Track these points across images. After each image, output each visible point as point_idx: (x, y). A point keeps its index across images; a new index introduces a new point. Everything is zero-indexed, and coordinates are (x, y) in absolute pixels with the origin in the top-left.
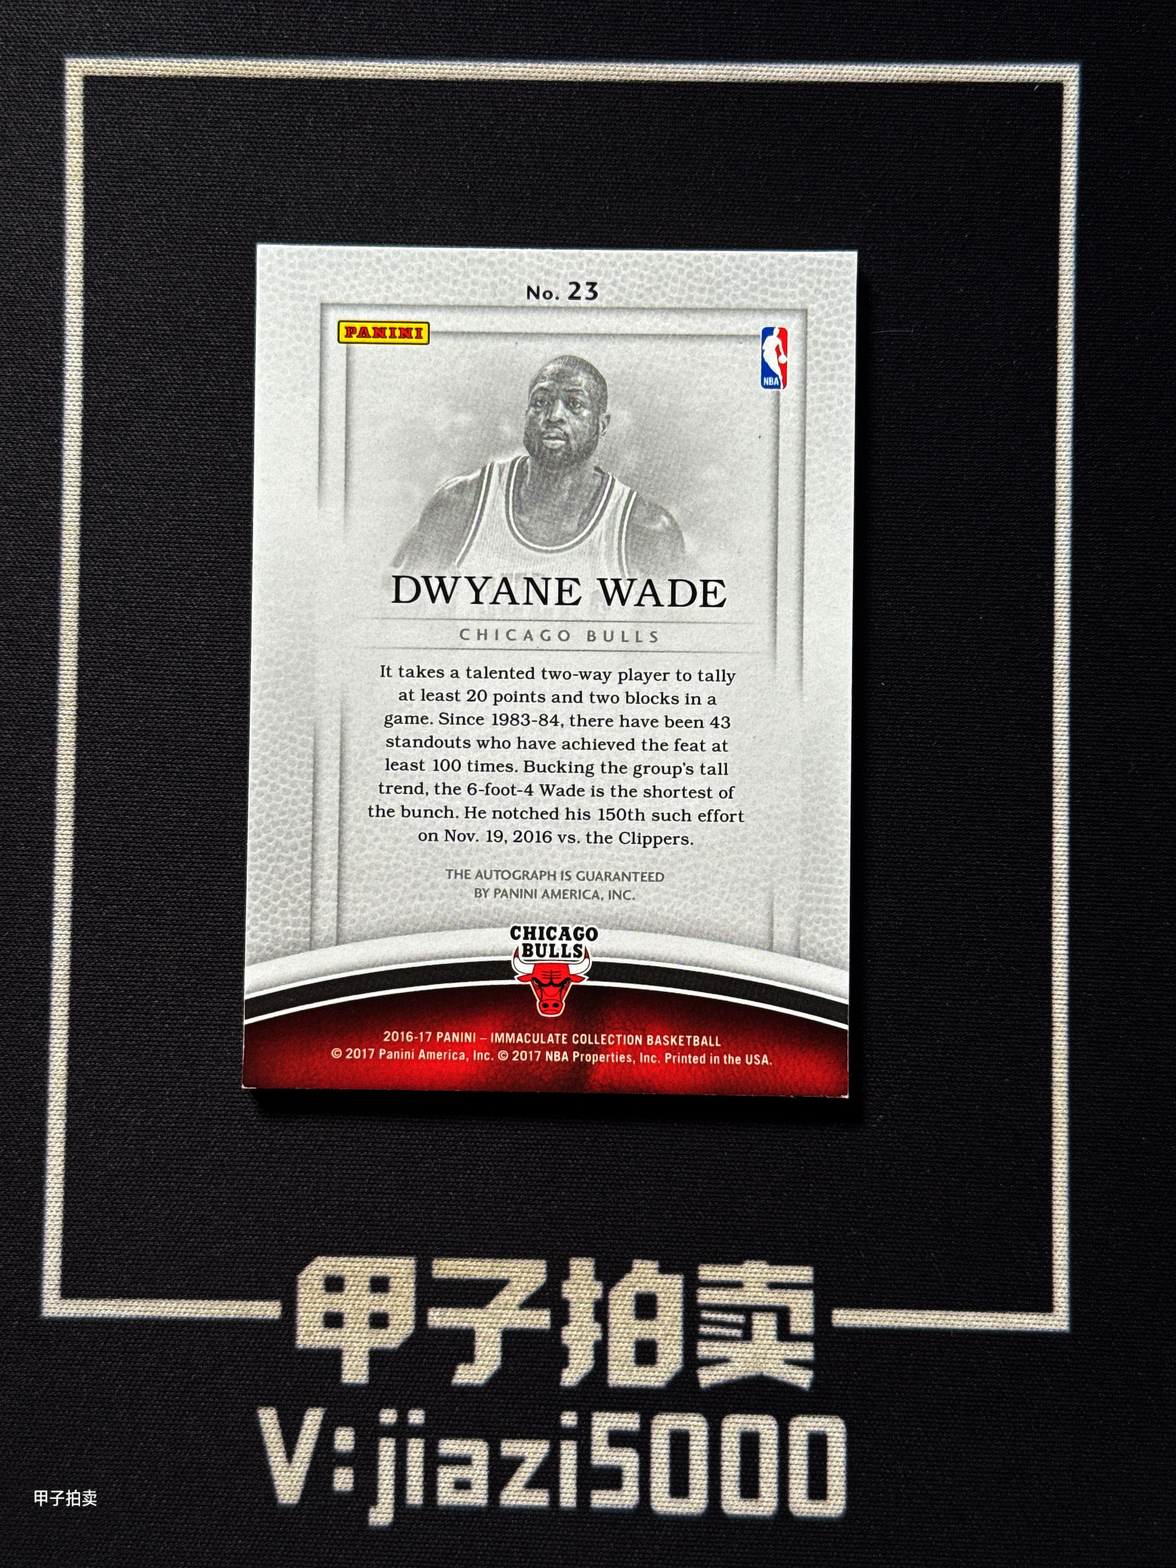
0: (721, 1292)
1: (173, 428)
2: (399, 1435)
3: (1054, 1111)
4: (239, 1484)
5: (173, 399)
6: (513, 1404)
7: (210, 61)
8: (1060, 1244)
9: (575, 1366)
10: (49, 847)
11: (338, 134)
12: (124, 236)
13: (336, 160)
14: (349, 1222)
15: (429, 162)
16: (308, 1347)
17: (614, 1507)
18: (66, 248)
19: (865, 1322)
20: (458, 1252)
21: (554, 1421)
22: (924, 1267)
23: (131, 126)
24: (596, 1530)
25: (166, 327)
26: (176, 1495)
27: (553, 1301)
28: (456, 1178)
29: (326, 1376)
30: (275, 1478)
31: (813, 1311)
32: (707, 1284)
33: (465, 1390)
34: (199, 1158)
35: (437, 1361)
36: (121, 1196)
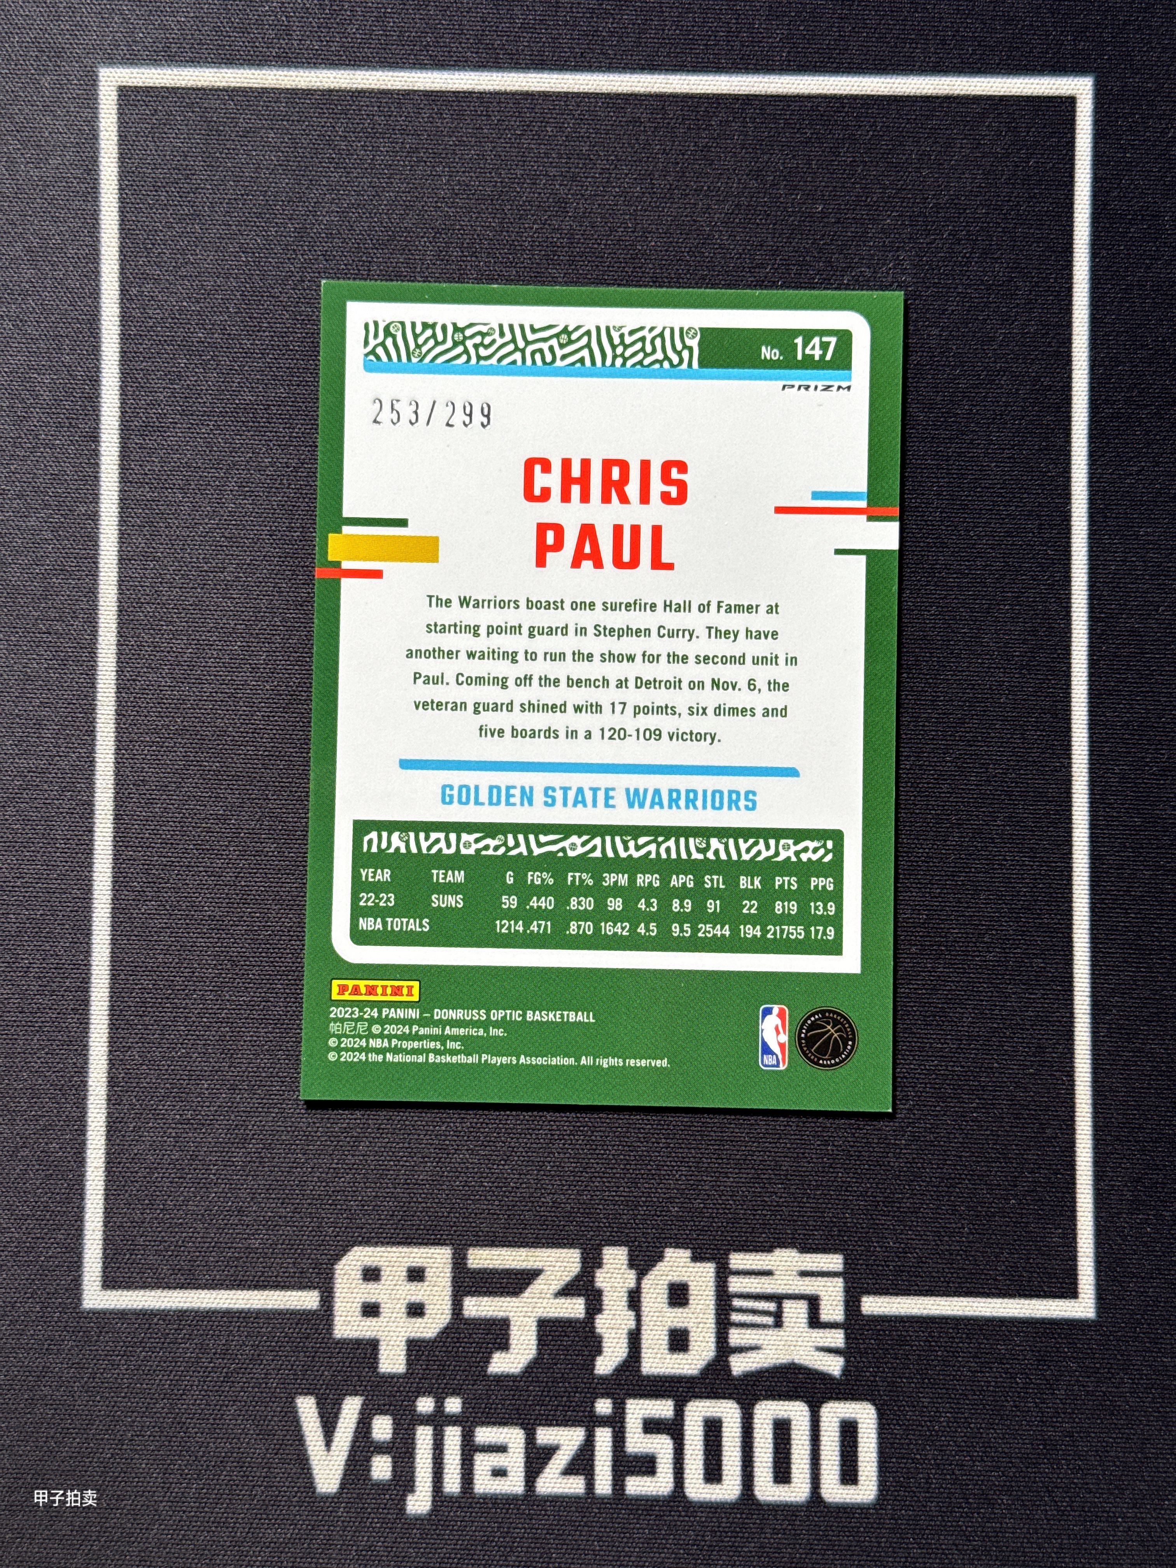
0: (752, 1280)
1: (209, 434)
2: (436, 1423)
3: (1077, 1101)
4: (278, 1473)
5: (208, 404)
6: (549, 1391)
7: (242, 71)
8: (1085, 1232)
9: (610, 1354)
10: (88, 845)
11: (368, 144)
12: (159, 244)
13: (366, 169)
14: (385, 1213)
15: (458, 172)
16: (345, 1336)
17: (649, 1493)
18: (102, 257)
19: (894, 1310)
20: (493, 1241)
21: (588, 1409)
22: (952, 1254)
23: (164, 135)
24: (632, 1516)
25: (200, 335)
26: (216, 1485)
27: (587, 1290)
28: (490, 1169)
29: (364, 1365)
30: (314, 1467)
31: (842, 1299)
32: (738, 1273)
33: (501, 1379)
34: (237, 1150)
35: (472, 1350)
36: (161, 1189)
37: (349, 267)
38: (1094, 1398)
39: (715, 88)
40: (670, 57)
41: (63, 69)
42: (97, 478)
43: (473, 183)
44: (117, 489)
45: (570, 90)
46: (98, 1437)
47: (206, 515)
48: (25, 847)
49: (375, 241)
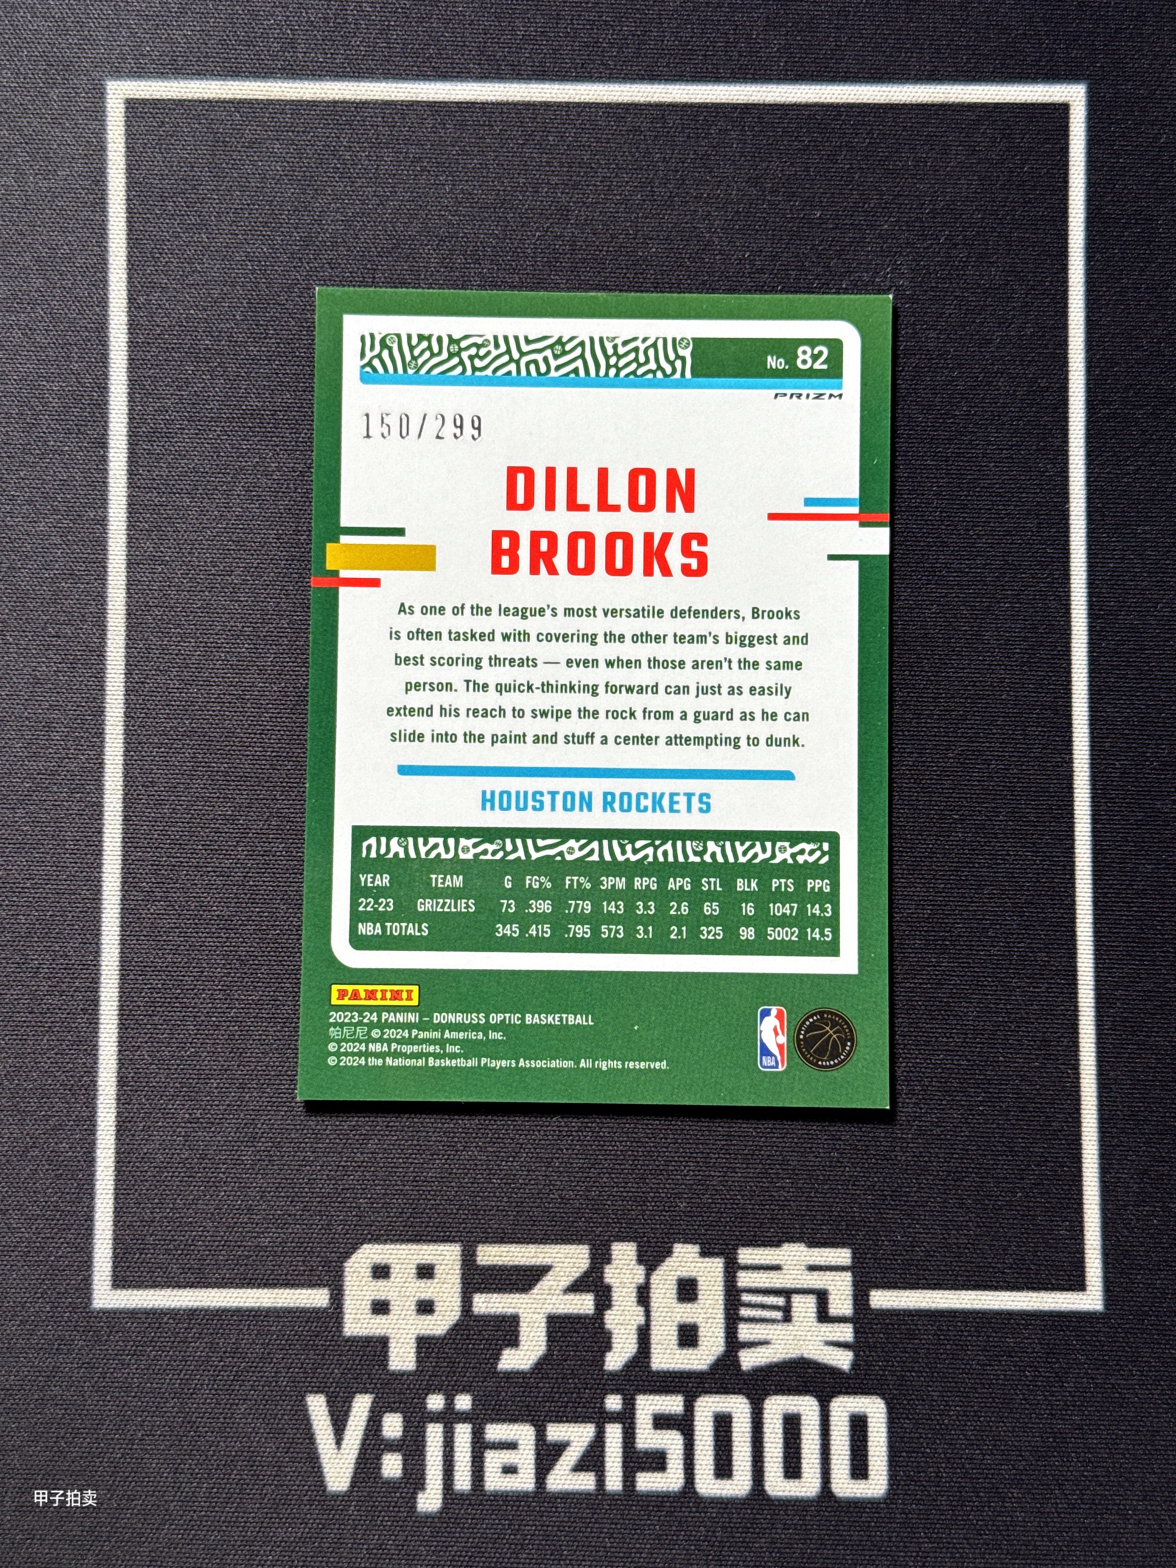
0: (760, 1275)
1: (216, 439)
2: (446, 1420)
3: (1082, 1094)
4: (289, 1472)
5: (215, 411)
6: (559, 1388)
7: (248, 83)
8: (1092, 1225)
9: (619, 1350)
10: (97, 846)
11: (372, 154)
12: (166, 254)
13: (371, 178)
14: (394, 1210)
15: (461, 181)
16: (355, 1334)
17: (660, 1489)
18: (109, 266)
19: (902, 1303)
20: (502, 1238)
21: (598, 1405)
22: (959, 1248)
23: (171, 147)
24: (642, 1513)
25: (207, 342)
26: (226, 1484)
27: (596, 1286)
28: (499, 1166)
29: (374, 1363)
30: (324, 1465)
31: (851, 1293)
32: (747, 1268)
33: (511, 1376)
34: (247, 1149)
35: (482, 1346)
36: (170, 1188)
37: (354, 275)
38: (1102, 1390)
39: (714, 97)
40: (669, 67)
41: (71, 82)
42: (105, 484)
43: (475, 192)
44: (125, 494)
45: (571, 100)
46: (109, 1437)
47: (214, 520)
48: (34, 849)
49: (379, 249)
